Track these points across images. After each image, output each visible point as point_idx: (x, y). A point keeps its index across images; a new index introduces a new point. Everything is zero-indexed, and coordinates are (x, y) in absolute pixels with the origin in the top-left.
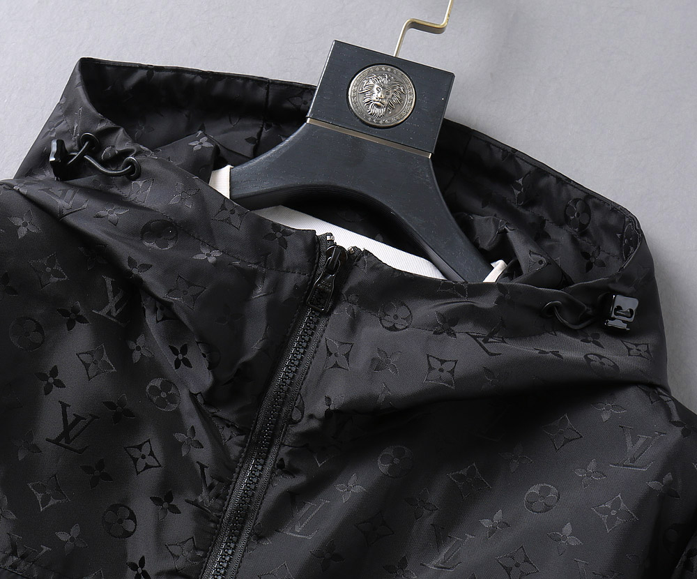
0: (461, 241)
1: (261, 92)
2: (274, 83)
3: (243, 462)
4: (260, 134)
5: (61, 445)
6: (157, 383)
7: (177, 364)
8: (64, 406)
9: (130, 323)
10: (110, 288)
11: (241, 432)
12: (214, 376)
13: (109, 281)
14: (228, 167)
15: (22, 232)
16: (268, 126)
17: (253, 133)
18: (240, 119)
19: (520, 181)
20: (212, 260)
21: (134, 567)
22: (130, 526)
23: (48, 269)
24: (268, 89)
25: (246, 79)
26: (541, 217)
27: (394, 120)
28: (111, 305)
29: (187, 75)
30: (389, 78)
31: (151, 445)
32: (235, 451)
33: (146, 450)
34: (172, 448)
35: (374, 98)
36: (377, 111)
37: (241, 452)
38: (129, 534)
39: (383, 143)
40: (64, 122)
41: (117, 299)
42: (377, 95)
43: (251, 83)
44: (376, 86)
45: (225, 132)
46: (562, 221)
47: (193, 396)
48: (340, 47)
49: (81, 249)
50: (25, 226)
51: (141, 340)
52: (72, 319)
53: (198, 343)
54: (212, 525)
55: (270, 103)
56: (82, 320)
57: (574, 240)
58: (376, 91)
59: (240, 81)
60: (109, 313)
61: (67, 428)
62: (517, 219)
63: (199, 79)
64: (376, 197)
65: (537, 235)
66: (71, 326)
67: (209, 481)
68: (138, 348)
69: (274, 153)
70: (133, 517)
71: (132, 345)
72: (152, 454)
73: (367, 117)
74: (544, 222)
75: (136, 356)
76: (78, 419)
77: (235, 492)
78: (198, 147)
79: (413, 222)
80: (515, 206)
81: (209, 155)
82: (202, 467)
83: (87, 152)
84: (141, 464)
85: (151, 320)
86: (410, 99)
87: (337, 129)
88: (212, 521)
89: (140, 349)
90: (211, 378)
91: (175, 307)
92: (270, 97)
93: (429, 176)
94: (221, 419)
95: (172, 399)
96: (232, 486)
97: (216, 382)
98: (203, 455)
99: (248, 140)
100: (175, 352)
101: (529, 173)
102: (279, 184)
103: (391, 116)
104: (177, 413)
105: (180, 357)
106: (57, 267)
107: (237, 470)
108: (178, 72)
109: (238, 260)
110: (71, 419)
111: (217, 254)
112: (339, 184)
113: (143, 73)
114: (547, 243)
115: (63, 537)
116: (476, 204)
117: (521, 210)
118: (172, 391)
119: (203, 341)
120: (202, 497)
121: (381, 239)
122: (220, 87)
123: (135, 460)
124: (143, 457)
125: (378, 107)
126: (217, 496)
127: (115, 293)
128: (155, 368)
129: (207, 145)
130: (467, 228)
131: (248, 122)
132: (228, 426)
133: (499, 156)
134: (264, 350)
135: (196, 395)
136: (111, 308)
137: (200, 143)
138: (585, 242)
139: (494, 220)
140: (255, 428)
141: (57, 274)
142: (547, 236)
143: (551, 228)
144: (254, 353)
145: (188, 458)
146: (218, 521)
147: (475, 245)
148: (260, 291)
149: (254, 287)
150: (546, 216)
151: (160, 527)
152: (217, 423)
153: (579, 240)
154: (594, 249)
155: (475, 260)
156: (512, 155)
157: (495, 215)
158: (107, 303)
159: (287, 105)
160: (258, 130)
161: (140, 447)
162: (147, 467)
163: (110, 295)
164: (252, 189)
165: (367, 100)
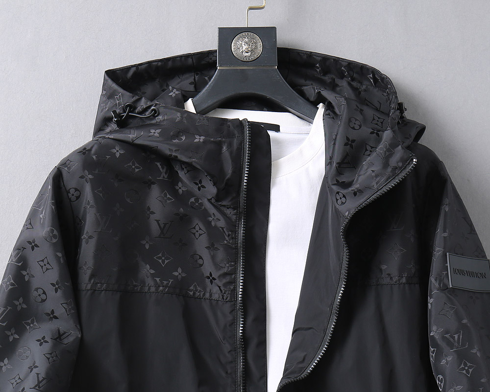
0: (301, 100)
1: (190, 60)
2: (194, 54)
3: (239, 221)
4: (195, 79)
5: (162, 238)
6: (193, 200)
7: (199, 189)
8: (157, 221)
9: (174, 178)
10: (160, 167)
11: (234, 209)
12: (217, 188)
13: (158, 164)
14: (190, 99)
15: (118, 155)
16: (197, 74)
17: (191, 80)
18: (183, 75)
19: (318, 65)
20: (201, 140)
21: (208, 278)
22: (200, 261)
23: (133, 167)
24: (192, 58)
25: (181, 57)
26: (332, 78)
27: (256, 57)
28: (163, 174)
29: (154, 63)
30: (248, 38)
31: (198, 225)
32: (234, 217)
33: (197, 228)
34: (208, 224)
35: (244, 49)
36: (247, 54)
37: (236, 217)
38: (201, 265)
39: (254, 68)
40: (109, 102)
41: (165, 170)
42: (245, 47)
43: (183, 58)
44: (243, 43)
45: (179, 83)
46: (342, 76)
47: (209, 200)
48: (221, 30)
49: (143, 154)
50: (118, 151)
51: (180, 184)
52: (149, 184)
53: (206, 176)
54: (234, 250)
55: (195, 64)
56: (153, 183)
57: (349, 84)
58: (244, 46)
59: (179, 58)
60: (164, 177)
61: (162, 229)
62: (322, 83)
63: (160, 64)
64: (259, 93)
65: (333, 87)
66: (149, 187)
67: (227, 233)
68: (180, 188)
69: (208, 87)
70: (201, 258)
71: (177, 188)
72: (200, 229)
73: (244, 59)
74: (334, 80)
75: (180, 191)
76: (165, 224)
77: (239, 235)
78: (174, 95)
79: (278, 99)
80: (319, 76)
81: (180, 96)
82: (223, 228)
83: (130, 112)
84: (197, 234)
85: (182, 174)
86: (260, 44)
87: (232, 68)
88: (234, 249)
89: (181, 189)
90: (216, 188)
91: (194, 164)
92: (194, 61)
93: (279, 77)
94: (224, 206)
95: (201, 204)
96: (237, 233)
97: (218, 190)
98: (222, 223)
99: (190, 84)
100: (196, 184)
101: (320, 61)
102: (215, 101)
103: (254, 54)
104: (205, 210)
105: (200, 185)
106: (137, 165)
107: (237, 225)
108: (149, 63)
109: (212, 138)
110: (162, 226)
111: (202, 138)
112: (241, 92)
113: (134, 69)
114: (338, 89)
115: (176, 274)
116: (302, 81)
117: (323, 78)
118: (200, 201)
119: (209, 174)
120: (226, 241)
121: (266, 110)
122: (170, 63)
123: (194, 234)
124: (197, 231)
125: (247, 52)
126: (233, 238)
127: (163, 168)
128: (190, 194)
129: (177, 93)
130: (302, 94)
131: (187, 75)
132: (228, 208)
133: (305, 57)
134: (234, 172)
135: (211, 199)
136: (164, 175)
137: (174, 93)
138: (355, 84)
139: (313, 87)
140: (240, 206)
141: (137, 168)
142: (337, 85)
143: (338, 81)
144: (230, 174)
145: (216, 226)
146: (236, 248)
147: (308, 100)
148: (225, 148)
149: (222, 148)
150: (334, 77)
151: (213, 258)
152: (222, 208)
153: (352, 83)
154: (359, 85)
155: (310, 107)
156: (310, 55)
157: (312, 85)
158: (161, 173)
159: (203, 62)
160: (193, 77)
161: (194, 228)
162: (200, 235)
163: (161, 169)
164: (204, 106)
165: (241, 51)
